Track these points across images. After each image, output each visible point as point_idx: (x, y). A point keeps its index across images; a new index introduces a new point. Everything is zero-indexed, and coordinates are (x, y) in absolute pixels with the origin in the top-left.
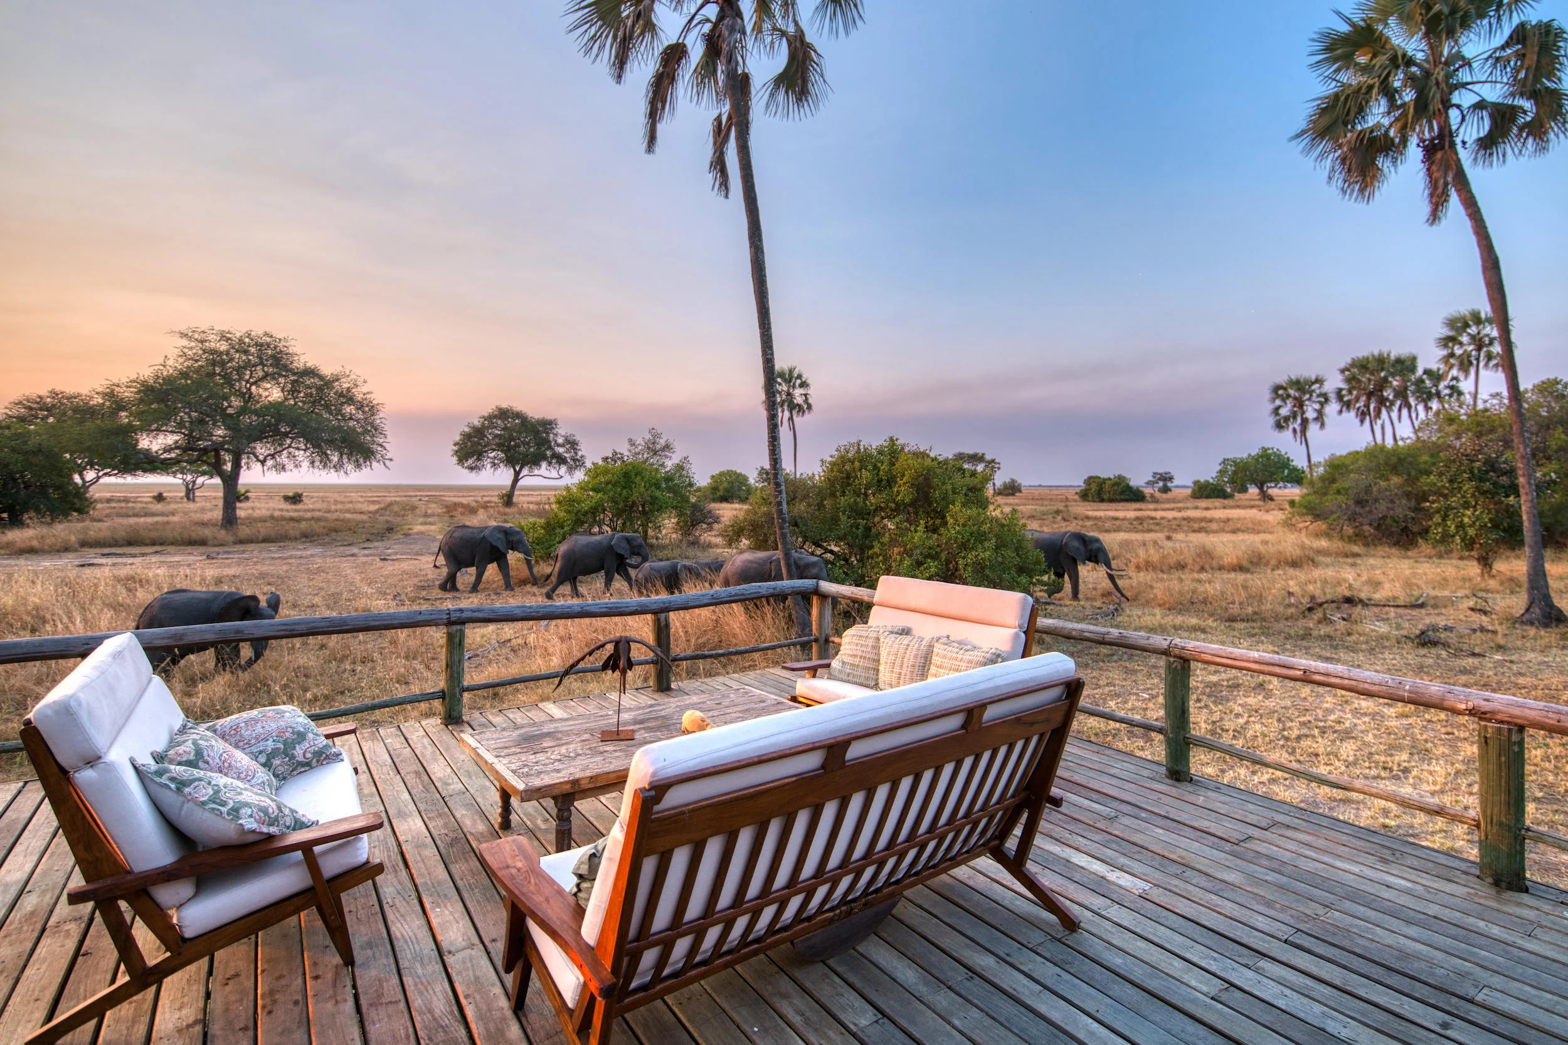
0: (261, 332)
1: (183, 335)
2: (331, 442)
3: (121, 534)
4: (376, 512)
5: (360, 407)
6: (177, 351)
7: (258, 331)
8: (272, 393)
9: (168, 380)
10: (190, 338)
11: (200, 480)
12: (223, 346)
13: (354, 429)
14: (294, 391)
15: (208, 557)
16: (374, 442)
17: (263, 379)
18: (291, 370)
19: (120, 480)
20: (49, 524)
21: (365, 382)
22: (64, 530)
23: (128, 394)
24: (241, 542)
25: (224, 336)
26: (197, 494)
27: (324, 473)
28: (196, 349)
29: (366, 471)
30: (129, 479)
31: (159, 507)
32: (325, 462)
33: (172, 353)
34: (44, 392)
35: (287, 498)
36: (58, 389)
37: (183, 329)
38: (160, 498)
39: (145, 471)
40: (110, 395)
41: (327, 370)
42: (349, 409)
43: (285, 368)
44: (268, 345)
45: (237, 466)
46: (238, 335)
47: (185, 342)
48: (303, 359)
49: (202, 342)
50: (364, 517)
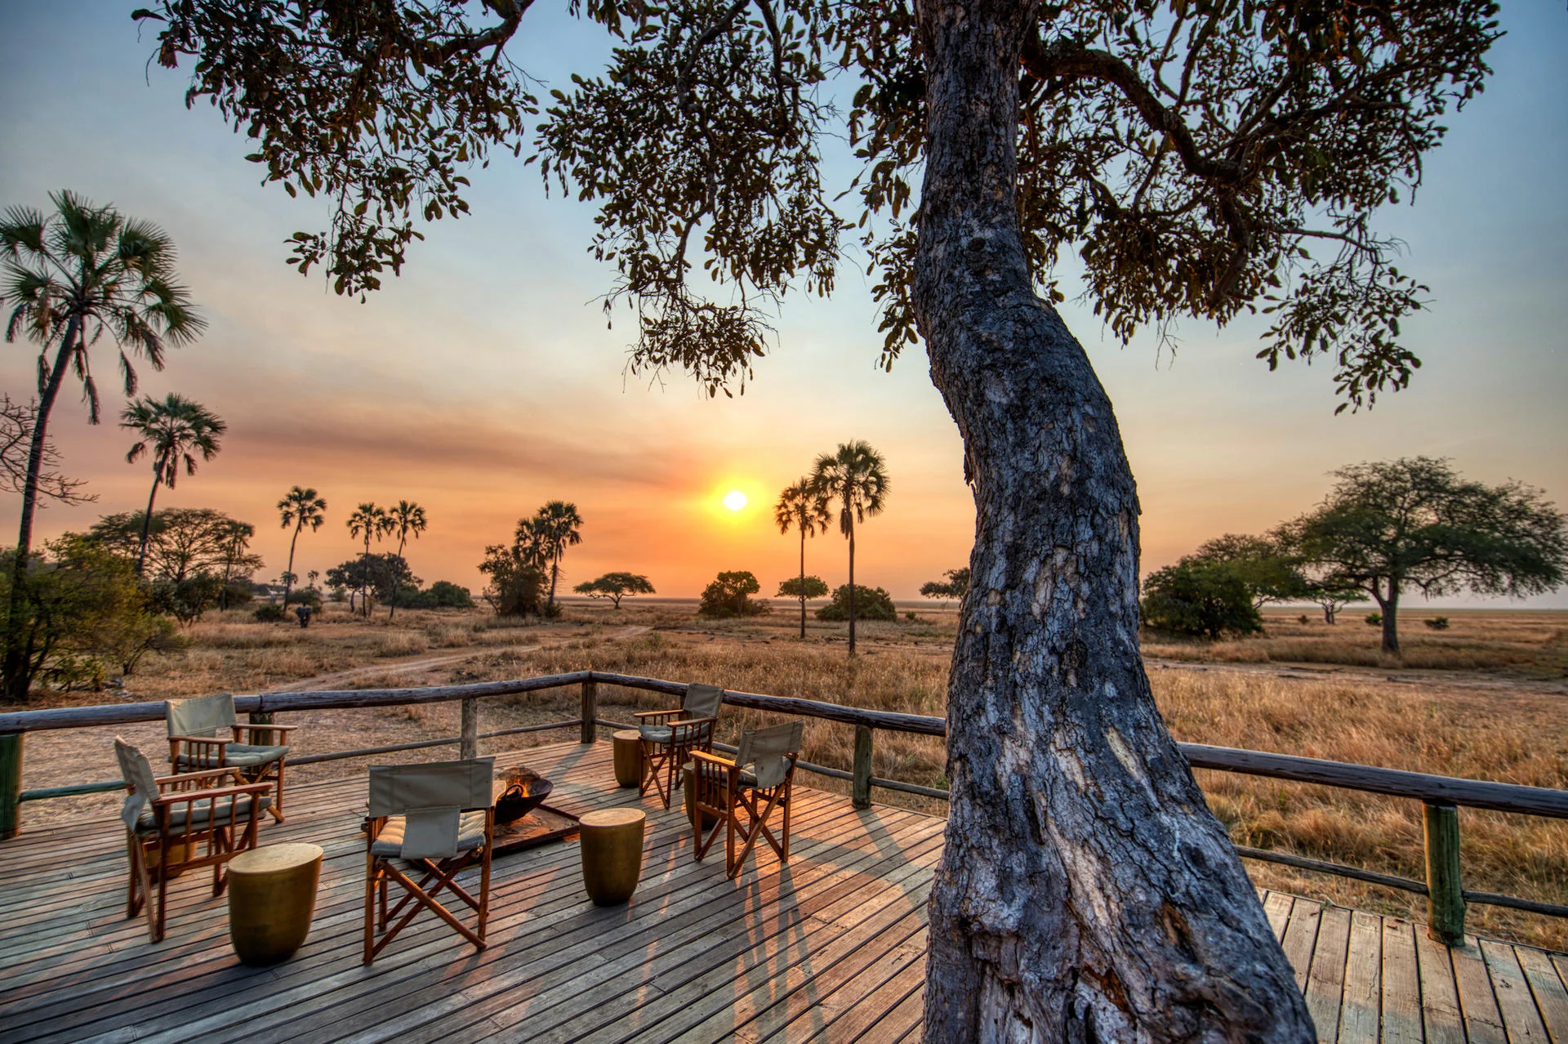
0: (1414, 458)
1: (1339, 473)
2: (1502, 564)
3: (1298, 651)
4: (1549, 641)
5: (1538, 521)
6: (1333, 489)
7: (1411, 457)
8: (1426, 516)
9: (1329, 515)
10: (1344, 475)
11: (1338, 604)
12: (1375, 478)
13: (1530, 546)
14: (1449, 512)
15: (1389, 679)
16: (1557, 560)
17: (1418, 504)
18: (1447, 491)
19: (1277, 605)
20: (1239, 638)
21: (1543, 491)
22: (1250, 645)
23: (1295, 531)
24: (1409, 666)
25: (1375, 469)
26: (1336, 616)
27: (1488, 597)
28: (1348, 484)
29: (1548, 593)
30: (1284, 604)
31: (1306, 628)
32: (1493, 585)
33: (1331, 490)
34: (1220, 537)
35: (1429, 623)
36: (1230, 533)
37: (1338, 468)
38: (1304, 620)
39: (1297, 597)
40: (1282, 533)
41: (1491, 485)
42: (1520, 525)
43: (1441, 489)
44: (1422, 469)
45: (1395, 591)
46: (1390, 464)
47: (1340, 480)
48: (1459, 478)
49: (1355, 477)
50: (1536, 647)
